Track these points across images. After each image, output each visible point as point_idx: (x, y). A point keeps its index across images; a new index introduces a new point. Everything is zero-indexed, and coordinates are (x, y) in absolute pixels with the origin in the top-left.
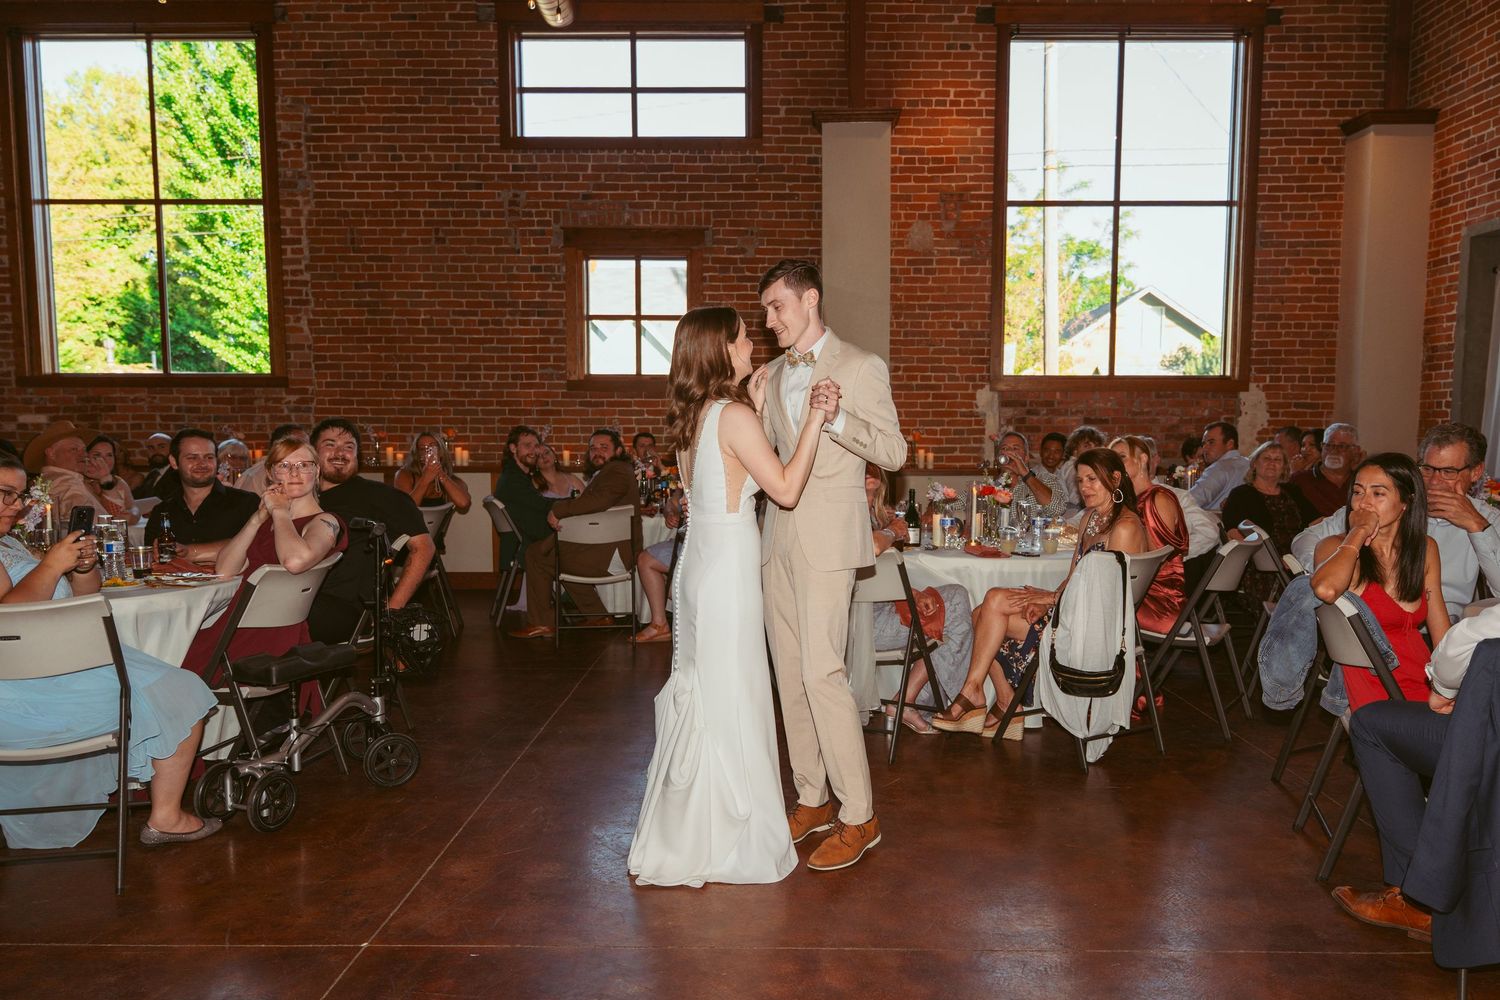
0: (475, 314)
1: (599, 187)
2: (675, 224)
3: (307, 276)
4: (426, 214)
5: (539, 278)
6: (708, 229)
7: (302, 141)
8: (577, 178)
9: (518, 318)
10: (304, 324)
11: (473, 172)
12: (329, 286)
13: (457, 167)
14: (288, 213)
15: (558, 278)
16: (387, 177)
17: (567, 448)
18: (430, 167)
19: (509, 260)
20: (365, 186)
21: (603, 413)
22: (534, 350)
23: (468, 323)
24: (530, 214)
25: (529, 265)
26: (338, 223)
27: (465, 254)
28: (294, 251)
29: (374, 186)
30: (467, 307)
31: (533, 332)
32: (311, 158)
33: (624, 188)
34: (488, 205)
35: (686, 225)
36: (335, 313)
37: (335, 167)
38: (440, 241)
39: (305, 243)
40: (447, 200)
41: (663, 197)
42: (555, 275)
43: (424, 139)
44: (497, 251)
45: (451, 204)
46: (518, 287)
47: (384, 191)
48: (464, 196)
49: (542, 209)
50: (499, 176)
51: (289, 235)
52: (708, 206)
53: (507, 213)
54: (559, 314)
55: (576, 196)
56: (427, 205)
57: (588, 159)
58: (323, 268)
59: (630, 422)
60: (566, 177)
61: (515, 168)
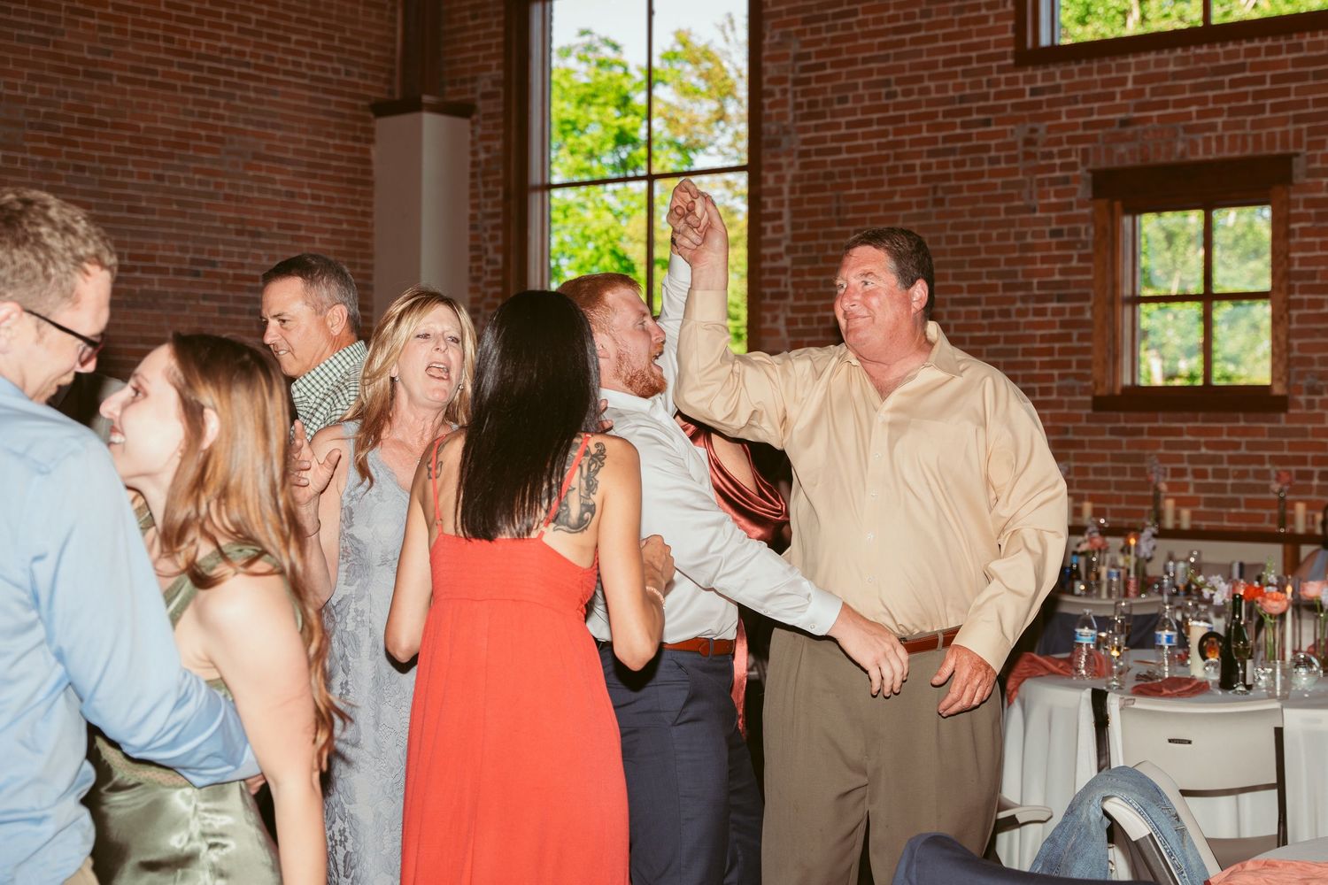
0: (977, 302)
1: (1139, 108)
2: (1249, 152)
3: (786, 262)
4: (925, 167)
5: (1060, 246)
6: (1297, 155)
7: (788, 86)
8: (1112, 96)
9: (1031, 306)
10: (781, 325)
11: (982, 104)
12: (812, 272)
13: (963, 99)
14: (770, 180)
15: (1085, 245)
16: (880, 121)
17: (1092, 499)
18: (930, 103)
19: (1023, 223)
20: (854, 137)
21: (1143, 445)
22: (1050, 352)
23: (969, 315)
24: (1050, 155)
25: (1047, 229)
26: (822, 188)
27: (968, 219)
28: (775, 230)
29: (865, 136)
30: (969, 292)
31: (1051, 325)
32: (798, 106)
33: (1178, 104)
34: (999, 148)
35: (1265, 151)
36: (814, 309)
37: (822, 115)
38: (939, 202)
39: (786, 220)
40: (948, 145)
41: (1232, 112)
42: (1081, 241)
43: (926, 66)
44: (1008, 211)
45: (952, 151)
46: (1032, 261)
47: (875, 141)
48: (968, 137)
49: (1066, 146)
50: (1016, 107)
51: (770, 209)
52: (1298, 119)
53: (1021, 156)
54: (1085, 297)
55: (1109, 123)
56: (925, 154)
57: (1126, 67)
58: (805, 249)
59: (1180, 459)
60: (1098, 98)
61: (1034, 92)
